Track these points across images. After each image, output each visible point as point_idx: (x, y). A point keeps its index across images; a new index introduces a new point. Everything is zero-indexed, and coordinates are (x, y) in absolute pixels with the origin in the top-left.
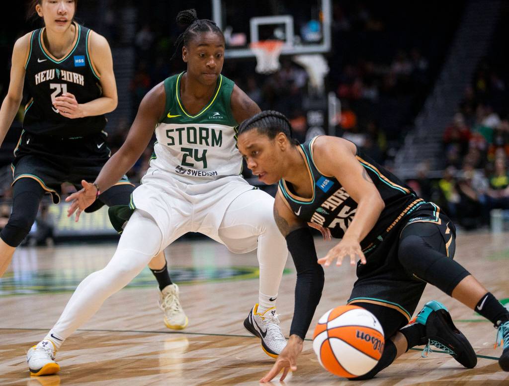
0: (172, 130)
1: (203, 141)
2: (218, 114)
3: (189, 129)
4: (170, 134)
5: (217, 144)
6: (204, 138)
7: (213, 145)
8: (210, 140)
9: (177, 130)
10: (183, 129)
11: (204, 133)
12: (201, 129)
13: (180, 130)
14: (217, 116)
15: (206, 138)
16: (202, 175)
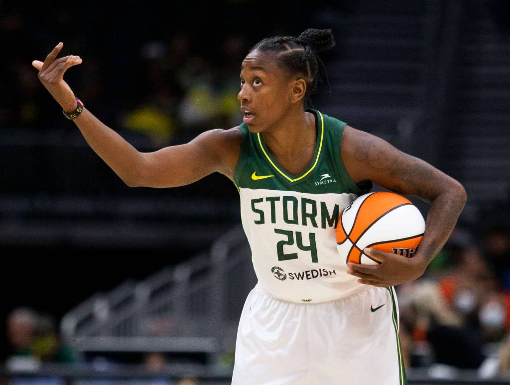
0: (261, 200)
1: (308, 220)
2: (327, 176)
3: (286, 199)
4: (258, 206)
5: (331, 225)
6: (309, 215)
7: (324, 226)
8: (318, 219)
9: (268, 199)
10: (278, 199)
11: (309, 209)
12: (305, 201)
13: (273, 200)
14: (326, 179)
15: (313, 216)
16: (311, 276)
